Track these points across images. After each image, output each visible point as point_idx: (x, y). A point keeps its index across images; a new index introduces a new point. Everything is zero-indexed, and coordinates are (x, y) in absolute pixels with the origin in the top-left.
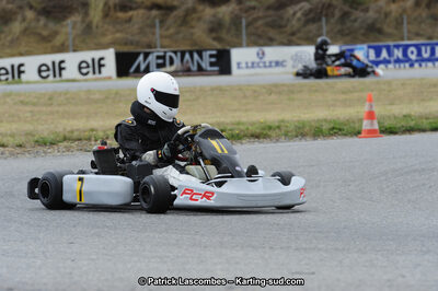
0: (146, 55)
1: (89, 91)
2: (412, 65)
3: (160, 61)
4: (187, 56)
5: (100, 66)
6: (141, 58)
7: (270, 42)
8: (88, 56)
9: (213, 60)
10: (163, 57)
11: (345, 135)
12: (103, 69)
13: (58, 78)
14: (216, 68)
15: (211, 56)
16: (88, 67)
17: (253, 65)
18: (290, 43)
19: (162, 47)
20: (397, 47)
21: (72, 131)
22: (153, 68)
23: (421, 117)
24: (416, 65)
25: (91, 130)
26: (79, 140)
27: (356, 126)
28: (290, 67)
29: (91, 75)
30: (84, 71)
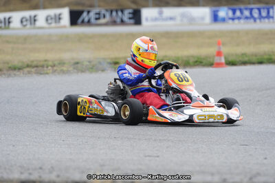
0: (89, 12)
1: (50, 35)
2: (255, 21)
3: (97, 16)
4: (114, 13)
5: (60, 19)
6: (85, 14)
7: (167, 4)
8: (52, 12)
9: (131, 16)
10: (99, 14)
11: (204, 65)
12: (61, 21)
13: (33, 26)
15: (130, 13)
16: (52, 19)
17: (156, 19)
19: (99, 7)
20: (246, 9)
21: (33, 61)
22: (93, 20)
23: (252, 55)
24: (258, 21)
25: (46, 61)
26: (37, 66)
27: (211, 60)
28: (178, 21)
29: (53, 25)
30: (50, 21)
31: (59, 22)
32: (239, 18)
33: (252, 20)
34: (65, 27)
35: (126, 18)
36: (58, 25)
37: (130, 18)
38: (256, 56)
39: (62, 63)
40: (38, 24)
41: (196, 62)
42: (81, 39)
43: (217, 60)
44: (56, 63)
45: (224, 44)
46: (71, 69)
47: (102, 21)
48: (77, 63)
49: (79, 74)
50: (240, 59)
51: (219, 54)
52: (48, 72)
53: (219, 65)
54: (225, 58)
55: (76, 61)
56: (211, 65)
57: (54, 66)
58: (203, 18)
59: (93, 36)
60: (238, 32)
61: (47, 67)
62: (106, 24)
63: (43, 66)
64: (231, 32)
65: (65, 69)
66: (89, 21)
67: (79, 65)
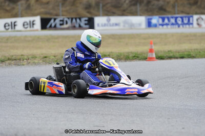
0: (55, 19)
1: (26, 37)
2: (179, 26)
3: (61, 22)
4: (74, 20)
5: (33, 24)
6: (52, 21)
7: (113, 14)
8: (28, 19)
9: (86, 22)
10: (63, 21)
11: (140, 59)
12: (34, 26)
13: (13, 30)
14: (87, 26)
15: (85, 20)
16: (27, 24)
17: (105, 25)
18: (123, 15)
19: (63, 16)
20: (172, 18)
21: (12, 56)
22: (58, 26)
23: (176, 52)
24: (181, 26)
25: (22, 55)
26: (15, 60)
27: (146, 55)
28: (121, 26)
29: (29, 29)
30: (26, 26)
31: (33, 27)
32: (167, 24)
33: (177, 26)
34: (37, 30)
35: (82, 24)
36: (32, 29)
37: (86, 24)
38: (179, 52)
39: (34, 57)
40: (17, 28)
41: (135, 56)
42: (49, 39)
43: (150, 55)
44: (30, 57)
45: (155, 44)
46: (41, 61)
47: (65, 26)
48: (46, 57)
49: (47, 65)
50: (167, 54)
51: (151, 51)
52: (24, 63)
53: (151, 59)
54: (156, 54)
55: (45, 55)
56: (145, 59)
57: (29, 59)
58: (140, 25)
59: (58, 37)
60: (166, 35)
61: (23, 60)
62: (68, 29)
63: (20, 60)
64: (161, 35)
65: (36, 61)
66: (55, 26)
67: (47, 59)
